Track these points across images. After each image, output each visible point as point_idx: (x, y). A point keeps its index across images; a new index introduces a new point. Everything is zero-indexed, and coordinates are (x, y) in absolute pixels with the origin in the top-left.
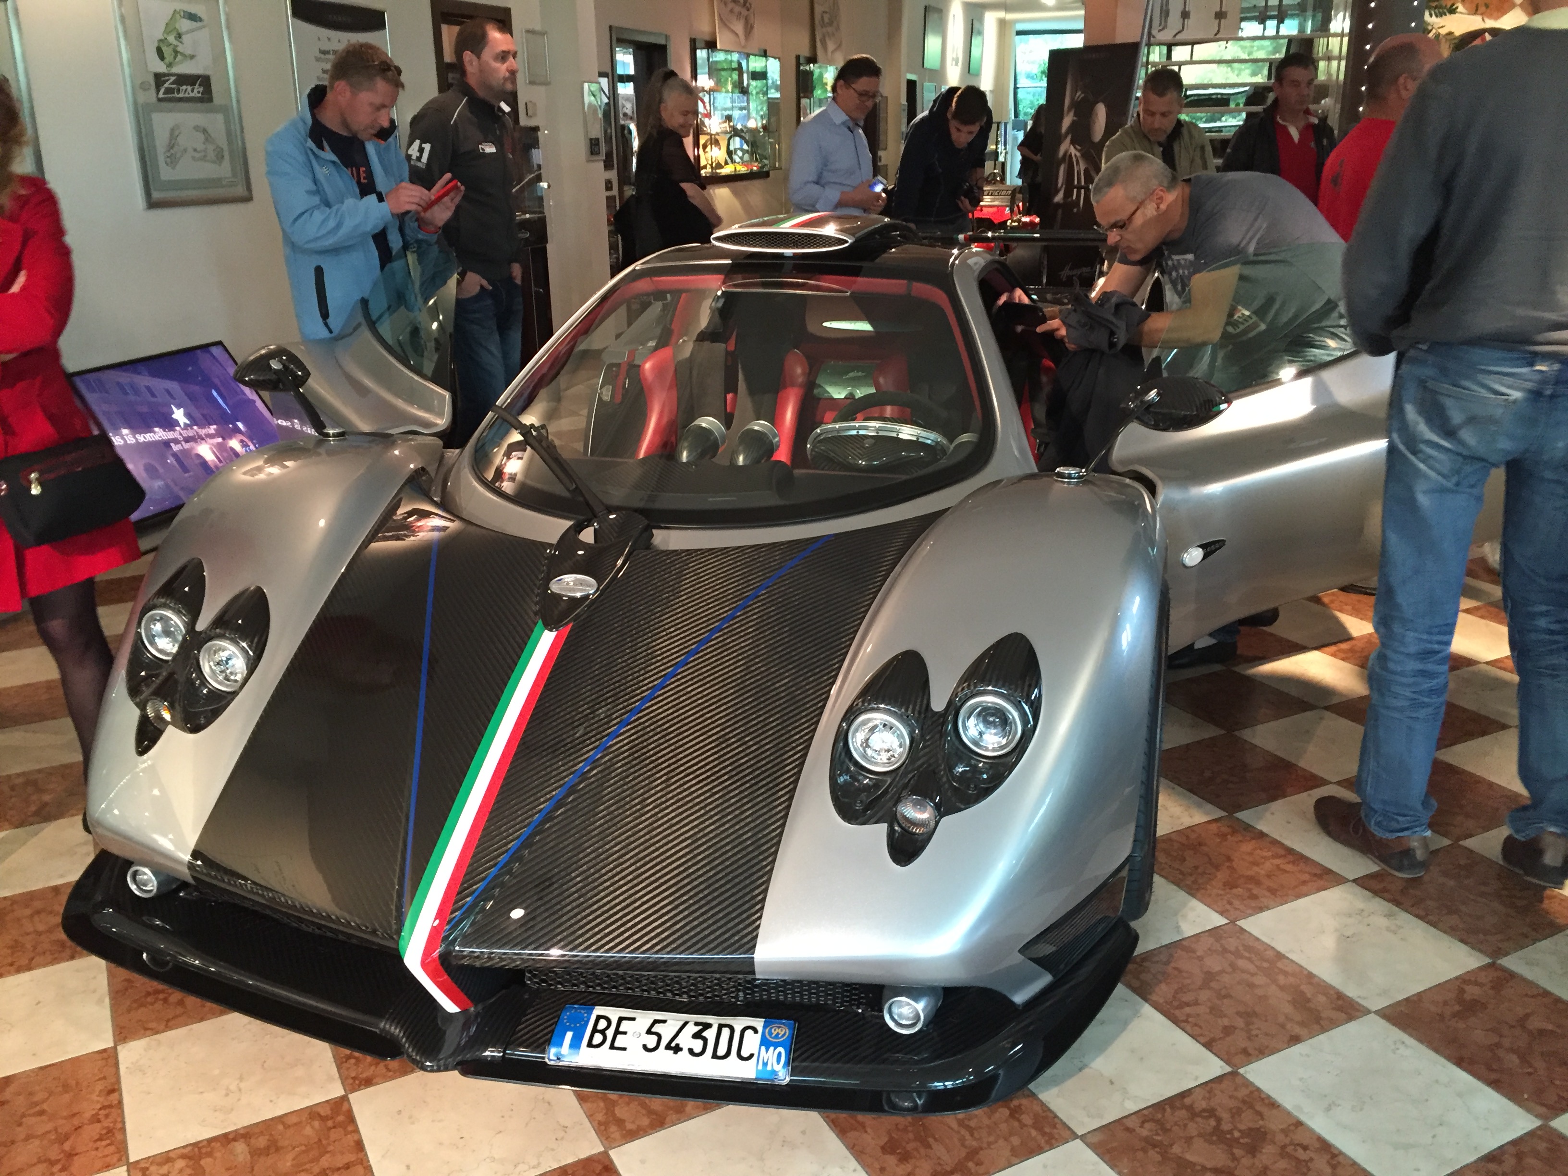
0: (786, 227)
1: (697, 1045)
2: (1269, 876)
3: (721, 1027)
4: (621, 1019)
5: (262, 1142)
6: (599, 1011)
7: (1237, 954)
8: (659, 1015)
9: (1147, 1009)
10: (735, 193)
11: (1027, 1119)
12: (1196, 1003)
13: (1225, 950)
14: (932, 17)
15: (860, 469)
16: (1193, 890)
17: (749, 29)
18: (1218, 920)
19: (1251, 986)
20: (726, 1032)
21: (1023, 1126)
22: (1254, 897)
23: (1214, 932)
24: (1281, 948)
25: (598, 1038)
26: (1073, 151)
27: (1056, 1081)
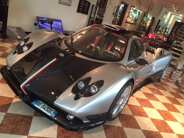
0: (113, 26)
1: (47, 109)
2: (132, 124)
3: (51, 109)
4: (41, 103)
5: (3, 98)
6: (40, 101)
7: (120, 131)
8: (45, 105)
9: (104, 132)
10: (130, 25)
11: (79, 136)
12: (110, 134)
13: (119, 130)
14: (166, 13)
15: (106, 56)
16: (121, 121)
17: (140, 7)
18: (121, 126)
19: (118, 135)
20: (51, 110)
21: (78, 136)
22: (128, 126)
23: (119, 127)
24: (126, 133)
25: (38, 104)
26: (174, 34)
27: (86, 134)
